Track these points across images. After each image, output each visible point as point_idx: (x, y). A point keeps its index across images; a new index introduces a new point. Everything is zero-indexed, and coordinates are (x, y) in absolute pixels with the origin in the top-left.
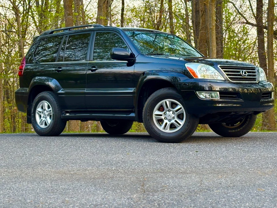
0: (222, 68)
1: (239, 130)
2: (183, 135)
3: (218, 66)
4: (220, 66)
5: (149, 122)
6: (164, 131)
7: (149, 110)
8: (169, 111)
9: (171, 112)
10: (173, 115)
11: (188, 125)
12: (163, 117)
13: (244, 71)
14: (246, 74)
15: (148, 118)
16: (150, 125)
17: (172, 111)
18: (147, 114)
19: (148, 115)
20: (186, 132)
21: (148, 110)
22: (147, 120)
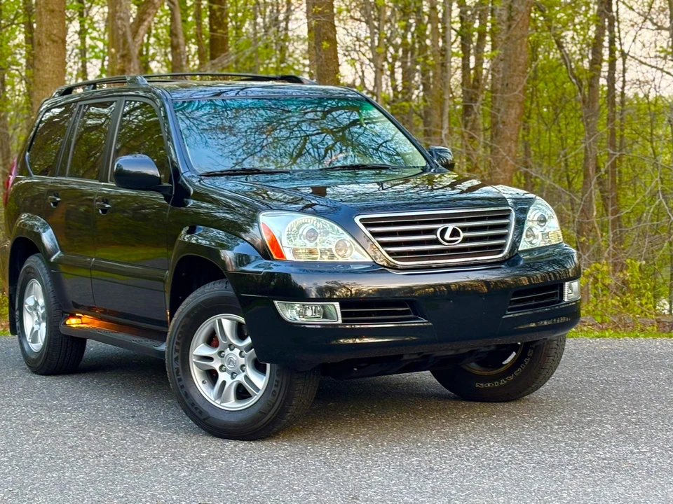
0: (366, 225)
1: (503, 382)
2: (264, 420)
3: (357, 220)
4: (361, 220)
5: (179, 377)
6: (217, 403)
7: (177, 343)
8: (231, 346)
9: (237, 351)
10: (242, 361)
11: (274, 391)
12: (216, 365)
13: (451, 227)
14: (459, 236)
15: (177, 366)
16: (182, 387)
17: (238, 347)
18: (174, 356)
19: (176, 359)
20: (270, 411)
21: (175, 345)
22: (175, 371)
